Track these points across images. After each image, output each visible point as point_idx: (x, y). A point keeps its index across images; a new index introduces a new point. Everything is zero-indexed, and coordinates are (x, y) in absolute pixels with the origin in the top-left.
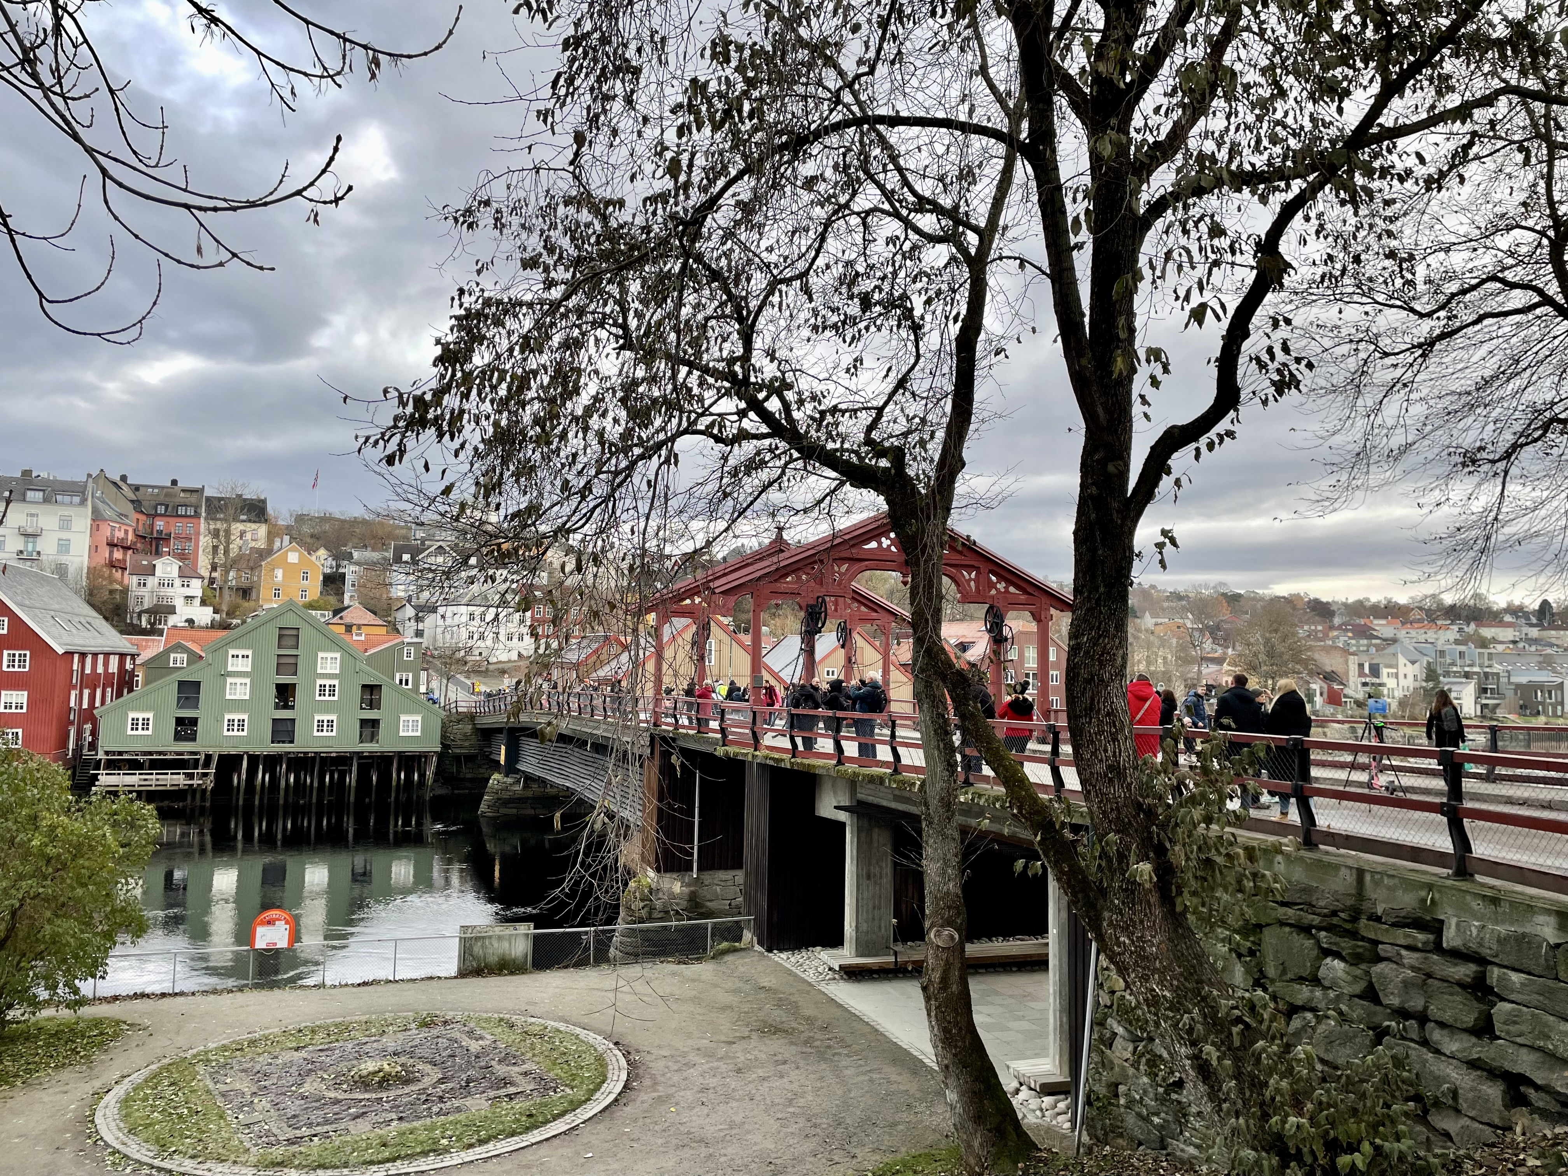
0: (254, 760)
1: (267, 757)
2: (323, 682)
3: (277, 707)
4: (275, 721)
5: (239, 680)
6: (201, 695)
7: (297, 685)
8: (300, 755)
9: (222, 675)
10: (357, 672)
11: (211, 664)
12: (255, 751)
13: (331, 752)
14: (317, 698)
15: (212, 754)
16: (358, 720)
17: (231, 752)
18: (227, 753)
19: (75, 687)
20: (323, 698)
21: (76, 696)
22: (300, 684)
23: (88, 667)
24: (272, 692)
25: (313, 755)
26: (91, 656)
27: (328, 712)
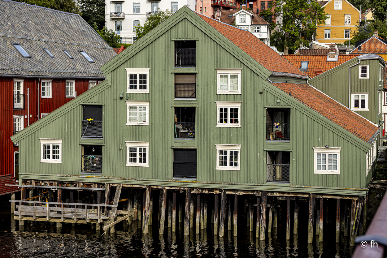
0: (156, 194)
1: (170, 193)
2: (223, 105)
3: (178, 135)
4: (176, 151)
5: (138, 105)
6: (103, 121)
7: (196, 108)
8: (204, 192)
9: (121, 98)
10: (261, 93)
11: (110, 86)
12: (157, 186)
13: (238, 191)
14: (219, 125)
15: (116, 187)
16: (265, 152)
17: (134, 186)
18: (129, 186)
19: (22, 111)
20: (224, 125)
21: (25, 120)
22: (200, 108)
23: (47, 92)
24: (172, 117)
25: (218, 192)
26: (51, 81)
27: (230, 141)
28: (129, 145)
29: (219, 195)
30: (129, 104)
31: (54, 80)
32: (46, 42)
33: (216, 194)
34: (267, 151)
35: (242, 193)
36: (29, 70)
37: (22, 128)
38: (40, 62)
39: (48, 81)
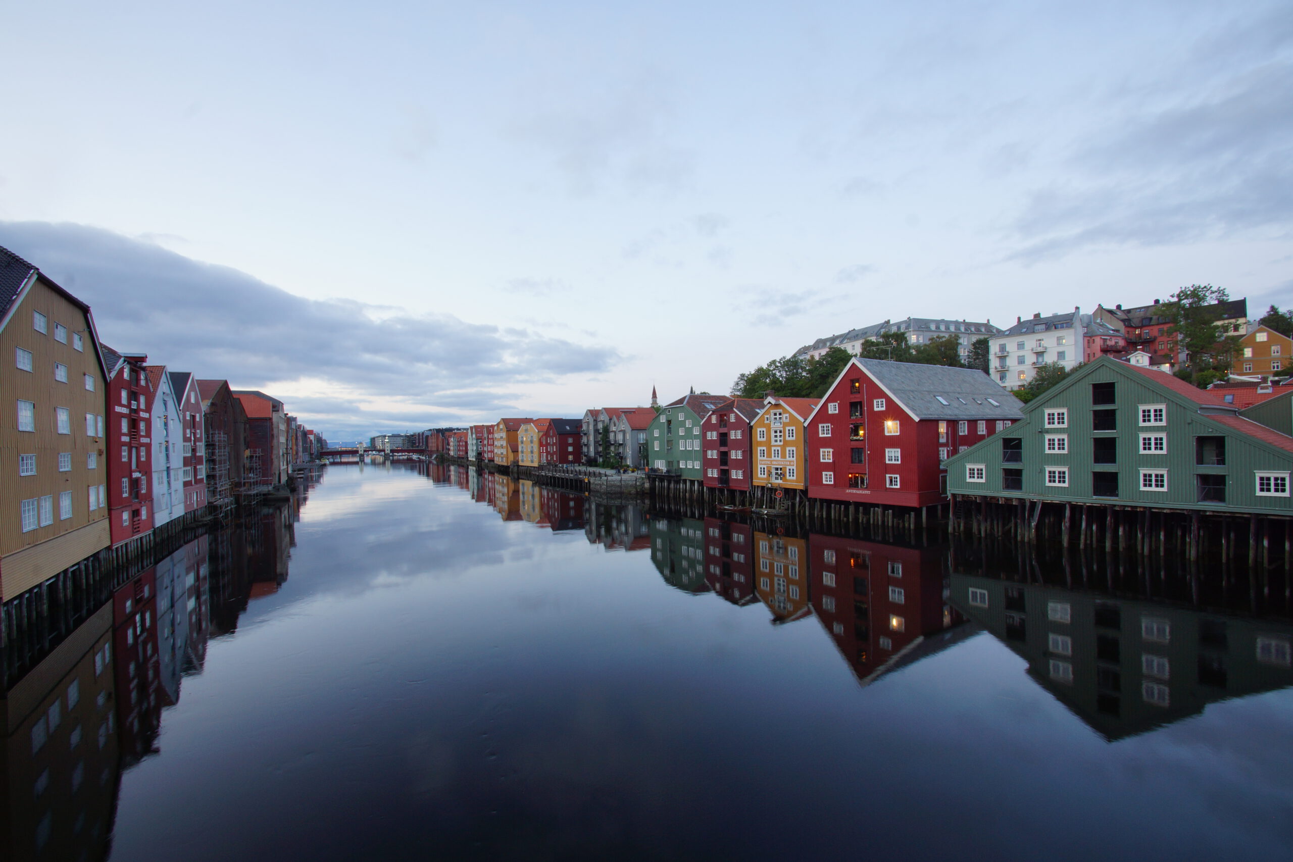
0: (1076, 509)
1: (1091, 509)
2: (1147, 435)
3: (1097, 460)
4: (1096, 474)
5: (1056, 437)
6: (1023, 450)
7: (1117, 439)
8: (1126, 509)
9: (1040, 432)
10: (1189, 424)
11: (1029, 423)
12: (1077, 502)
13: (1164, 509)
14: (1142, 452)
15: (1036, 502)
16: (1195, 476)
17: (1054, 502)
18: (1049, 501)
19: (945, 445)
20: (1147, 452)
21: (948, 451)
22: (1120, 439)
23: (963, 430)
24: (1090, 448)
25: (1142, 510)
26: (966, 422)
27: (1156, 466)
28: (1048, 469)
29: (1143, 513)
30: (1047, 437)
31: (969, 421)
32: (959, 393)
33: (1140, 511)
34: (1197, 475)
35: (1168, 511)
36: (950, 414)
37: (946, 458)
38: (957, 408)
39: (964, 422)
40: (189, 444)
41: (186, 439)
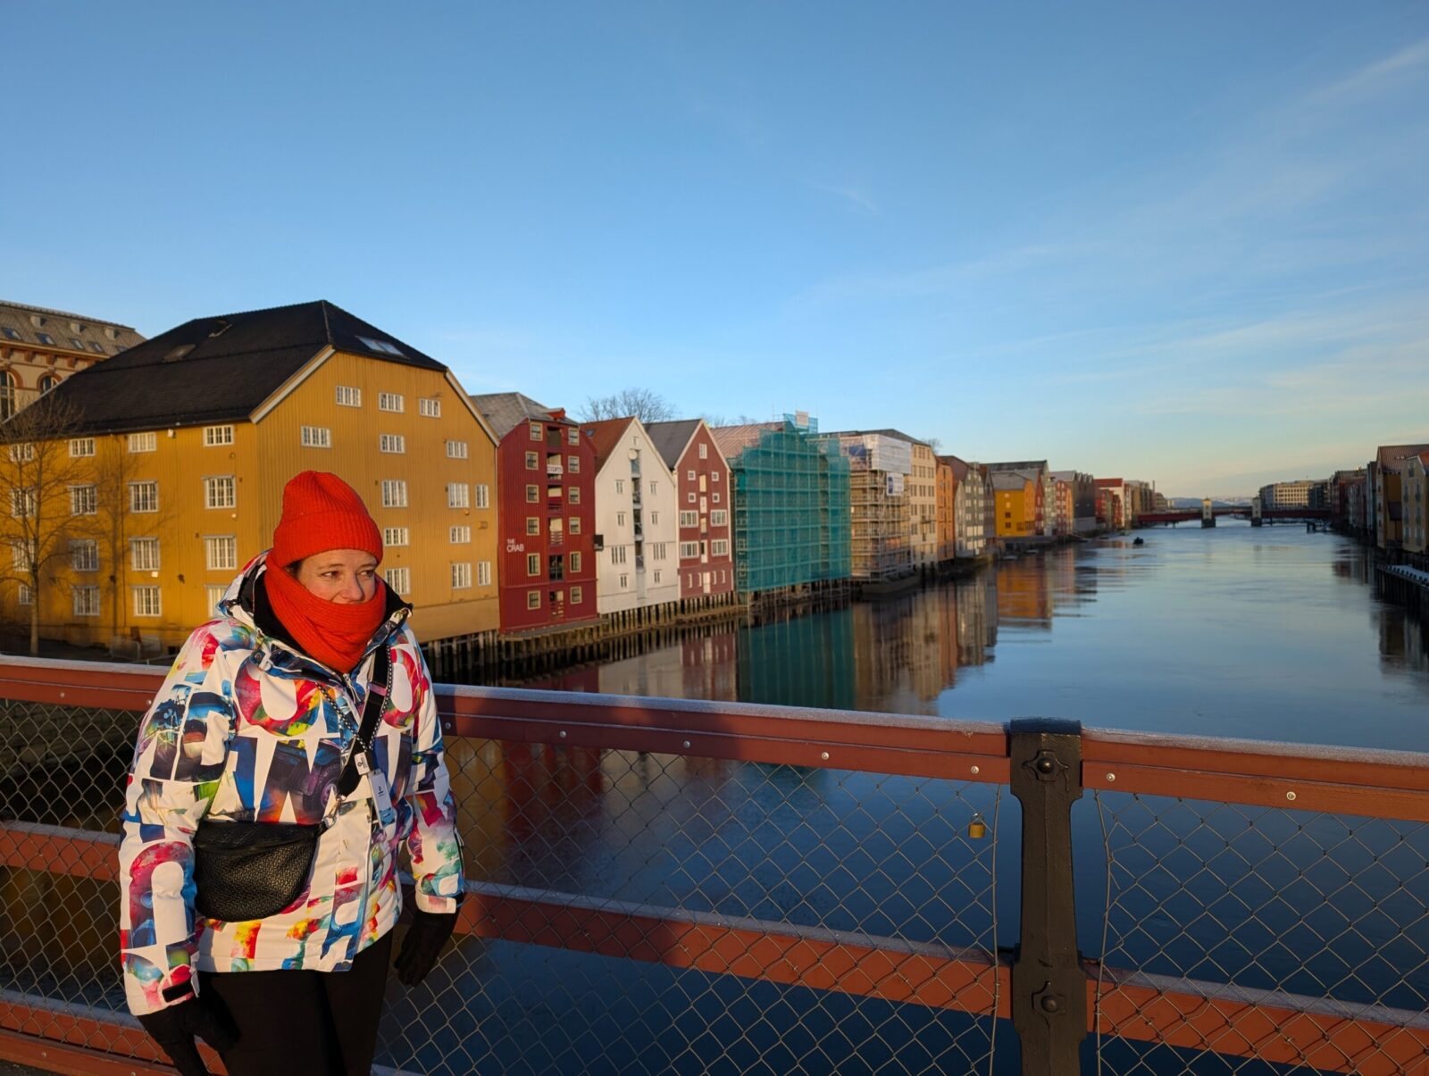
40: (697, 512)
41: (683, 504)
